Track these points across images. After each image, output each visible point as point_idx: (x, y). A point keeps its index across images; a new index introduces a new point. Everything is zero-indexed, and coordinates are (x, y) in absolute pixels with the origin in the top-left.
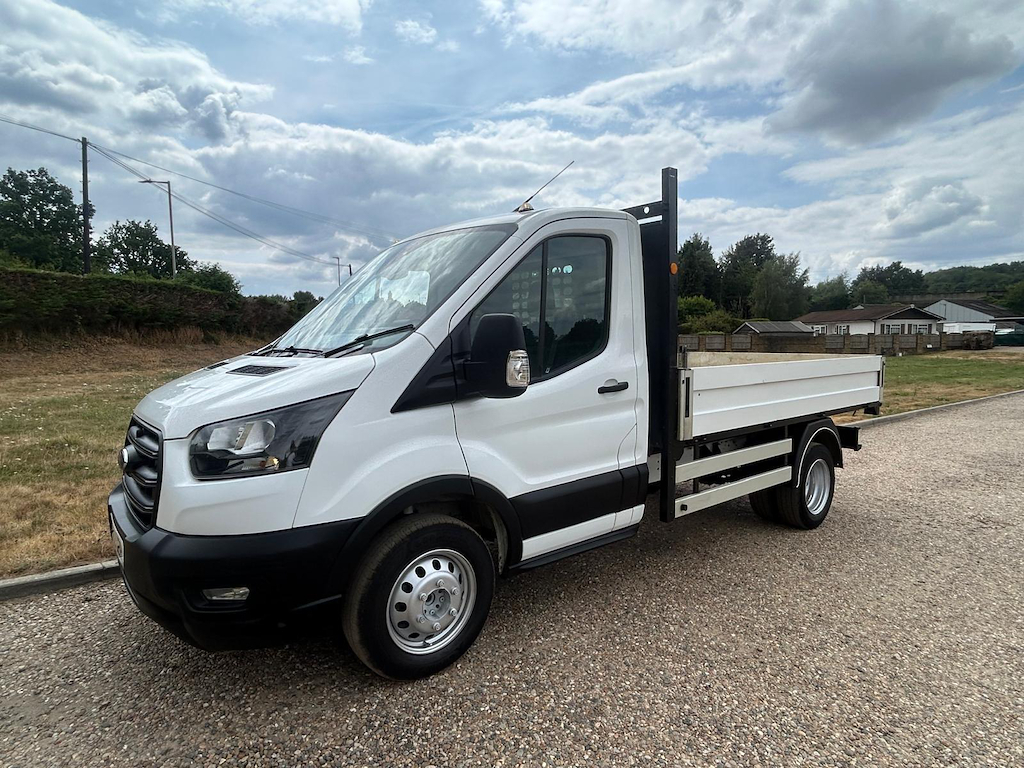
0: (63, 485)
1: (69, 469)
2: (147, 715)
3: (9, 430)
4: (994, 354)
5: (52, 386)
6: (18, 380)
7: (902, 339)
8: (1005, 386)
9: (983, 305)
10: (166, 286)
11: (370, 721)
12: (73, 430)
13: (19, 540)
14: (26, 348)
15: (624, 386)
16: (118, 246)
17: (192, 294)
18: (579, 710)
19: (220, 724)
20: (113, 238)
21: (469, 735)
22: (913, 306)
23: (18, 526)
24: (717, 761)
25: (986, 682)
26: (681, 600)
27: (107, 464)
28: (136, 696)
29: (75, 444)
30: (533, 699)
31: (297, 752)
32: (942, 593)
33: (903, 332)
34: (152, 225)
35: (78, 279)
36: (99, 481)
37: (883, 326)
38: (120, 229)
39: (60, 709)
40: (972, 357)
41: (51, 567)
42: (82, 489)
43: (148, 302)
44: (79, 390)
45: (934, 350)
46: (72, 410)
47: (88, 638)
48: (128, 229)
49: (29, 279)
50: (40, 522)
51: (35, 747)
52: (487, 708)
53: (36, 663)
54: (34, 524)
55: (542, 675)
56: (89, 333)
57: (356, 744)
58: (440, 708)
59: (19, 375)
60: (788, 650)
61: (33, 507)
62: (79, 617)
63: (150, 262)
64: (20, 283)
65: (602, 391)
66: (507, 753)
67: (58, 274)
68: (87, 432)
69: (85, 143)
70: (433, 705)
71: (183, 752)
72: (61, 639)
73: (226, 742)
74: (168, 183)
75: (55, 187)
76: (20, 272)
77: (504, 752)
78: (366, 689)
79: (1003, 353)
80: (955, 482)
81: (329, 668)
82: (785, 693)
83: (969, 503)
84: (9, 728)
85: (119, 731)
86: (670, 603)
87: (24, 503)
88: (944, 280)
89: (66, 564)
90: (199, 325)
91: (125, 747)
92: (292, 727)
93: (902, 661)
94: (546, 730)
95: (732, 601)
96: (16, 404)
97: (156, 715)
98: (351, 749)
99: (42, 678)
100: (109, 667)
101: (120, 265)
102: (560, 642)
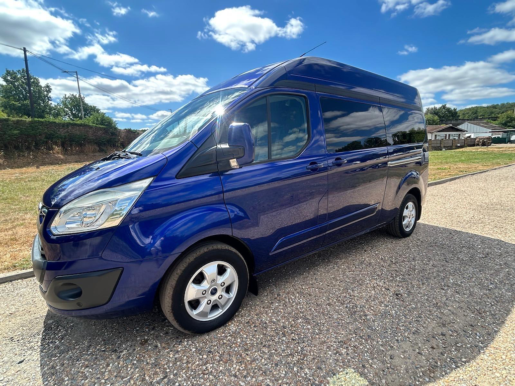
4: (491, 148)
7: (446, 142)
8: (497, 164)
9: (487, 124)
16: (66, 107)
22: (451, 125)
33: (446, 138)
35: (26, 121)
37: (436, 135)
40: (480, 150)
45: (461, 147)
48: (71, 98)
69: (25, 51)
74: (76, 72)
79: (495, 147)
88: (467, 113)
90: (95, 143)
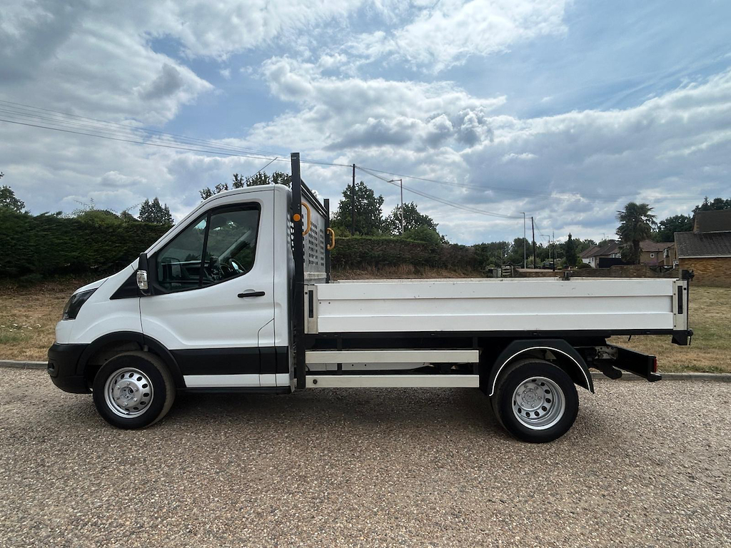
15: (262, 294)
17: (407, 244)
20: (395, 214)
34: (416, 205)
38: (399, 209)
65: (241, 296)
90: (411, 263)
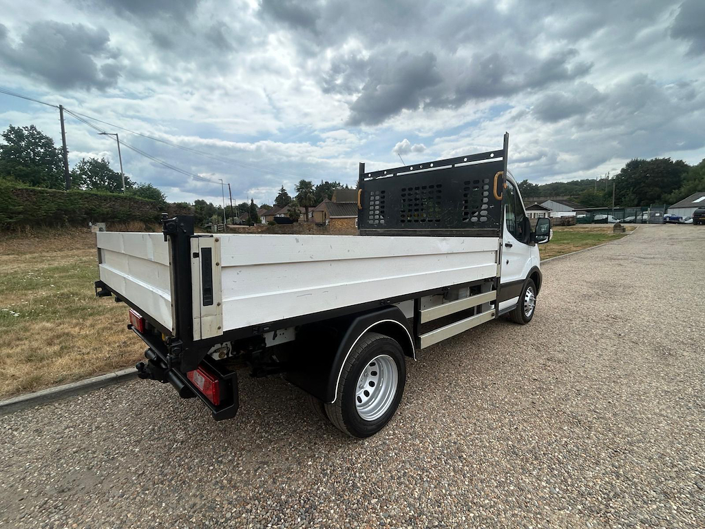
0: (74, 321)
1: (76, 310)
2: (172, 479)
3: (30, 287)
4: (576, 228)
5: (54, 258)
6: (30, 256)
8: (587, 244)
9: (569, 203)
10: (120, 197)
11: (324, 470)
12: (73, 285)
13: (54, 359)
14: (33, 236)
16: (85, 173)
17: (136, 202)
18: (449, 450)
19: (225, 482)
20: (82, 169)
21: (390, 475)
22: (536, 203)
23: (50, 350)
24: (545, 479)
25: (664, 413)
26: (477, 374)
27: (100, 306)
28: (161, 465)
29: (77, 294)
30: (418, 445)
31: (283, 497)
32: (614, 361)
33: (531, 217)
34: (106, 161)
35: (63, 193)
36: (98, 317)
38: (86, 163)
39: (109, 479)
40: (566, 230)
41: (81, 377)
42: (88, 323)
43: (110, 207)
44: (72, 261)
46: (70, 273)
47: (117, 425)
48: (90, 163)
49: (31, 193)
50: (66, 347)
51: (98, 511)
52: (394, 454)
53: (84, 446)
54: (62, 348)
55: (418, 429)
56: (73, 226)
57: (321, 488)
58: (365, 456)
59: (30, 253)
60: (549, 402)
61: (58, 337)
62: (107, 411)
63: (106, 184)
64: (26, 195)
66: (418, 485)
67: (50, 190)
68: (83, 286)
69: (61, 108)
70: (359, 455)
71: (205, 505)
72: (98, 428)
73: (232, 494)
74: (117, 135)
75: (42, 137)
76: (26, 189)
77: (416, 484)
78: (313, 448)
79: (580, 228)
80: (588, 297)
81: (285, 435)
82: (561, 428)
83: (602, 308)
84: (76, 497)
85: (156, 494)
86: (472, 376)
87: (51, 334)
88: (548, 189)
89: (90, 374)
90: (141, 220)
91: (164, 505)
92: (274, 479)
93: (614, 404)
94: (435, 467)
95: (505, 373)
96: (32, 271)
97: (179, 478)
98: (318, 492)
99: (91, 456)
100: (136, 445)
101: (88, 185)
102: (420, 406)
